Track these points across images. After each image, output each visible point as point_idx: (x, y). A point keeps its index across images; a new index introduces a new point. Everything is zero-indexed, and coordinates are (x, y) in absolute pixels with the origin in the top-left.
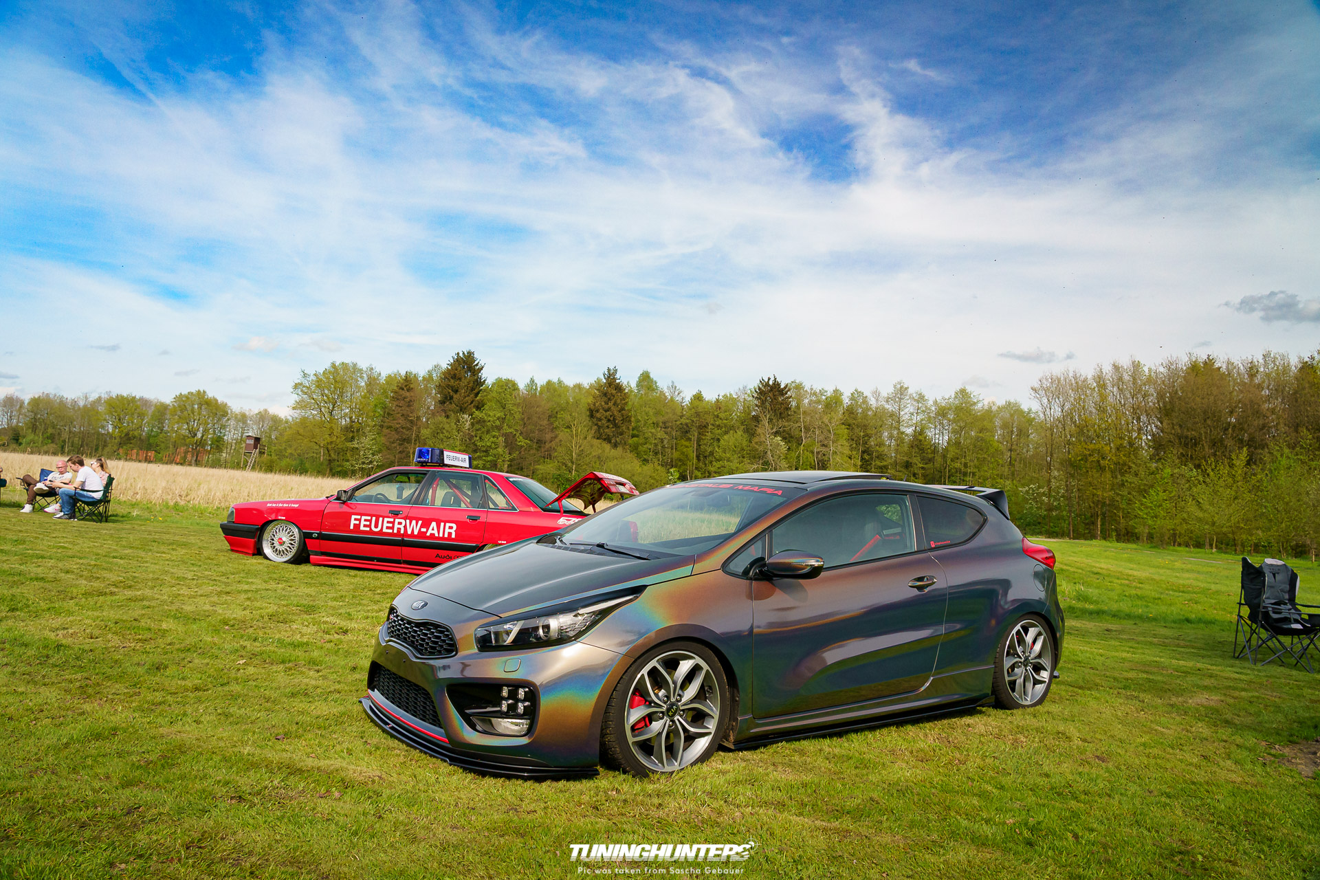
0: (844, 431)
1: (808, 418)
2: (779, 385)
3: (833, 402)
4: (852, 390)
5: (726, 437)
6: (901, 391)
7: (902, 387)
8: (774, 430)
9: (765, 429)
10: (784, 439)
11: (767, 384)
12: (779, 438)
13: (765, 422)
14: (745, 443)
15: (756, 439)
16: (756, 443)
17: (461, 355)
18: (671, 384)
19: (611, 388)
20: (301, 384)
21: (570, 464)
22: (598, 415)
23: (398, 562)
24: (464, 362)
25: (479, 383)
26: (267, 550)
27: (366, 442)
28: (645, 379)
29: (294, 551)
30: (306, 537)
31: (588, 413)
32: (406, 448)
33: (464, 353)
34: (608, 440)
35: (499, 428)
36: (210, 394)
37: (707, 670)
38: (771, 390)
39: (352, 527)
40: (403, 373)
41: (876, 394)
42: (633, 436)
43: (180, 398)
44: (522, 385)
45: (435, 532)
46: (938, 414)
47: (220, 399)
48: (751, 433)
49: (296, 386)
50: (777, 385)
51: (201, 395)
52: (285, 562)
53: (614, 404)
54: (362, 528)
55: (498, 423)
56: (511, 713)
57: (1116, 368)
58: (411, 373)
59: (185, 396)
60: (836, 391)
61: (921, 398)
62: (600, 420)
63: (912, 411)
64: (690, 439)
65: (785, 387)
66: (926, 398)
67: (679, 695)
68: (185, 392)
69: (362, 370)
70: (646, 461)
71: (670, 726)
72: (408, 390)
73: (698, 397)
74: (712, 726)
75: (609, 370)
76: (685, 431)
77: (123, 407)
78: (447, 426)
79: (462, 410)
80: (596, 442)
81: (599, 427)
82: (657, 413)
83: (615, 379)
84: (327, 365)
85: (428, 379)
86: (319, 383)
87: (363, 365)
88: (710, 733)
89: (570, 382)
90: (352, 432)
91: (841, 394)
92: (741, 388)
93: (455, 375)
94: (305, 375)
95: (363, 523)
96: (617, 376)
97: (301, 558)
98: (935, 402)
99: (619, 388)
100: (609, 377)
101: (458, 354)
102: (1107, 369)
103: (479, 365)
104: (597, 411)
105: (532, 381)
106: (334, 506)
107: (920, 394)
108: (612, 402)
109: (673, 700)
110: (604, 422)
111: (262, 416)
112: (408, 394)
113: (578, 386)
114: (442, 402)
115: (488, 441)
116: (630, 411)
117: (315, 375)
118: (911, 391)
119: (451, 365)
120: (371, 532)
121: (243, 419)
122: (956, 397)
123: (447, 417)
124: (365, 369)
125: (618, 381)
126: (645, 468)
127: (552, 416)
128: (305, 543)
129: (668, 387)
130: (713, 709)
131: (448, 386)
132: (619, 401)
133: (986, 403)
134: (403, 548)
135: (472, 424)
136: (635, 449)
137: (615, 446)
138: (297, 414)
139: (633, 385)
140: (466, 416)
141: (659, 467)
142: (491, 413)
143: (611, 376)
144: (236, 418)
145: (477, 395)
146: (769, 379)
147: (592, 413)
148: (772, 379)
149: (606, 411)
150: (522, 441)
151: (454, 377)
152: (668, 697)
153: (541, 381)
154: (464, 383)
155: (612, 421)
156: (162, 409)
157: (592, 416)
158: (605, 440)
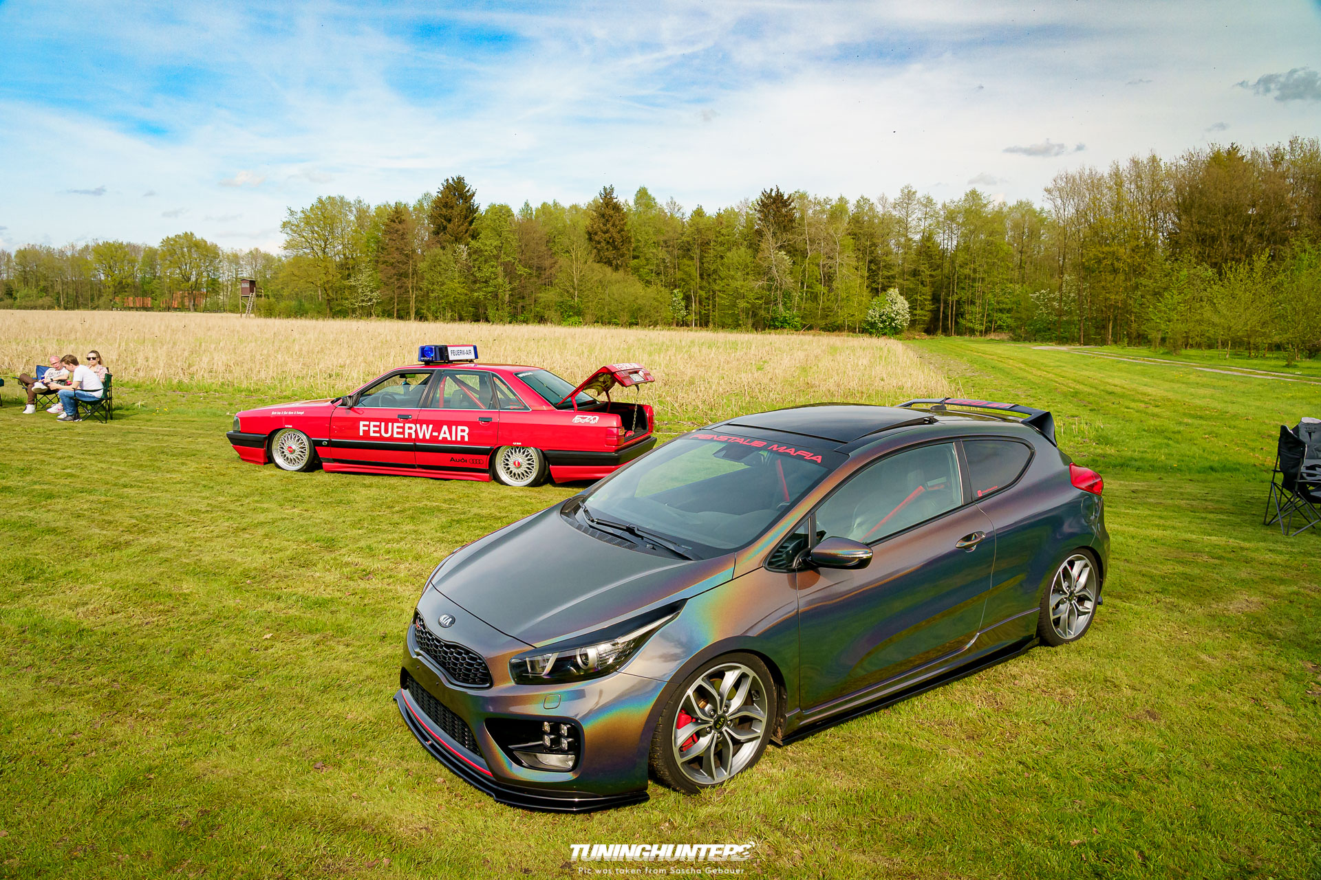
0: (849, 241)
1: (814, 230)
2: (782, 196)
3: (837, 212)
4: (858, 197)
5: (729, 254)
6: (909, 195)
7: (909, 191)
8: (779, 244)
9: (769, 245)
10: (788, 252)
11: (770, 196)
12: (783, 253)
13: (769, 235)
14: (749, 259)
15: (760, 255)
16: (760, 259)
17: (451, 181)
18: (669, 201)
19: (608, 208)
20: (290, 222)
21: (572, 290)
22: (597, 238)
23: (413, 467)
24: (455, 189)
25: (472, 210)
26: (279, 460)
27: (364, 279)
28: (642, 194)
29: (306, 458)
30: (315, 445)
31: (587, 237)
32: (405, 283)
33: (453, 179)
34: (609, 263)
35: (497, 257)
36: (198, 236)
37: (754, 677)
38: (774, 202)
39: (361, 434)
40: (393, 204)
41: (883, 200)
42: (635, 257)
43: (167, 242)
44: (516, 210)
45: (447, 436)
46: (946, 218)
47: (210, 240)
48: (754, 248)
49: (285, 225)
50: (779, 196)
51: (188, 237)
52: (297, 471)
53: (613, 225)
54: (372, 434)
55: (495, 252)
56: (555, 749)
57: (1135, 163)
58: (401, 203)
59: (172, 239)
60: (841, 199)
61: (929, 202)
62: (599, 243)
63: (919, 216)
64: (692, 258)
65: (789, 199)
66: (934, 201)
67: (726, 706)
68: (172, 235)
69: (349, 203)
70: (648, 282)
71: (718, 738)
72: (400, 223)
73: (699, 213)
74: (760, 730)
75: (605, 189)
76: (686, 250)
77: (112, 254)
78: (444, 258)
79: (457, 240)
80: (596, 266)
81: (599, 251)
82: (658, 231)
83: (612, 198)
84: (314, 201)
85: (419, 208)
86: (307, 220)
87: (351, 198)
88: (759, 737)
89: (566, 203)
90: (347, 268)
91: (847, 202)
92: (743, 201)
93: (446, 203)
94: (292, 213)
95: (372, 429)
96: (614, 195)
97: (313, 465)
98: (944, 206)
99: (616, 208)
100: (605, 197)
101: (447, 180)
102: (1125, 165)
103: (471, 191)
104: (596, 234)
105: (527, 205)
106: (340, 411)
107: (928, 198)
108: (611, 223)
109: (720, 712)
110: (603, 244)
111: (254, 255)
112: (400, 227)
113: (575, 208)
114: (436, 233)
115: (487, 271)
116: (629, 231)
117: (303, 212)
118: (918, 195)
119: (441, 193)
120: (382, 438)
121: (235, 259)
122: (965, 200)
123: (443, 248)
124: (352, 202)
125: (615, 200)
126: (649, 290)
127: (550, 241)
128: (315, 451)
129: (667, 203)
130: (760, 714)
131: (440, 215)
132: (617, 222)
133: (996, 204)
134: (417, 453)
135: (469, 254)
136: (636, 270)
137: (617, 268)
138: (289, 253)
139: (631, 203)
140: (462, 247)
141: (663, 289)
142: (488, 242)
143: (608, 195)
144: (228, 259)
145: (471, 223)
146: (772, 190)
147: (591, 236)
148: (775, 190)
149: (605, 233)
150: (521, 270)
151: (446, 205)
152: (715, 711)
153: (535, 205)
154: (456, 211)
155: (611, 243)
156: (151, 255)
157: (590, 239)
158: (605, 263)
